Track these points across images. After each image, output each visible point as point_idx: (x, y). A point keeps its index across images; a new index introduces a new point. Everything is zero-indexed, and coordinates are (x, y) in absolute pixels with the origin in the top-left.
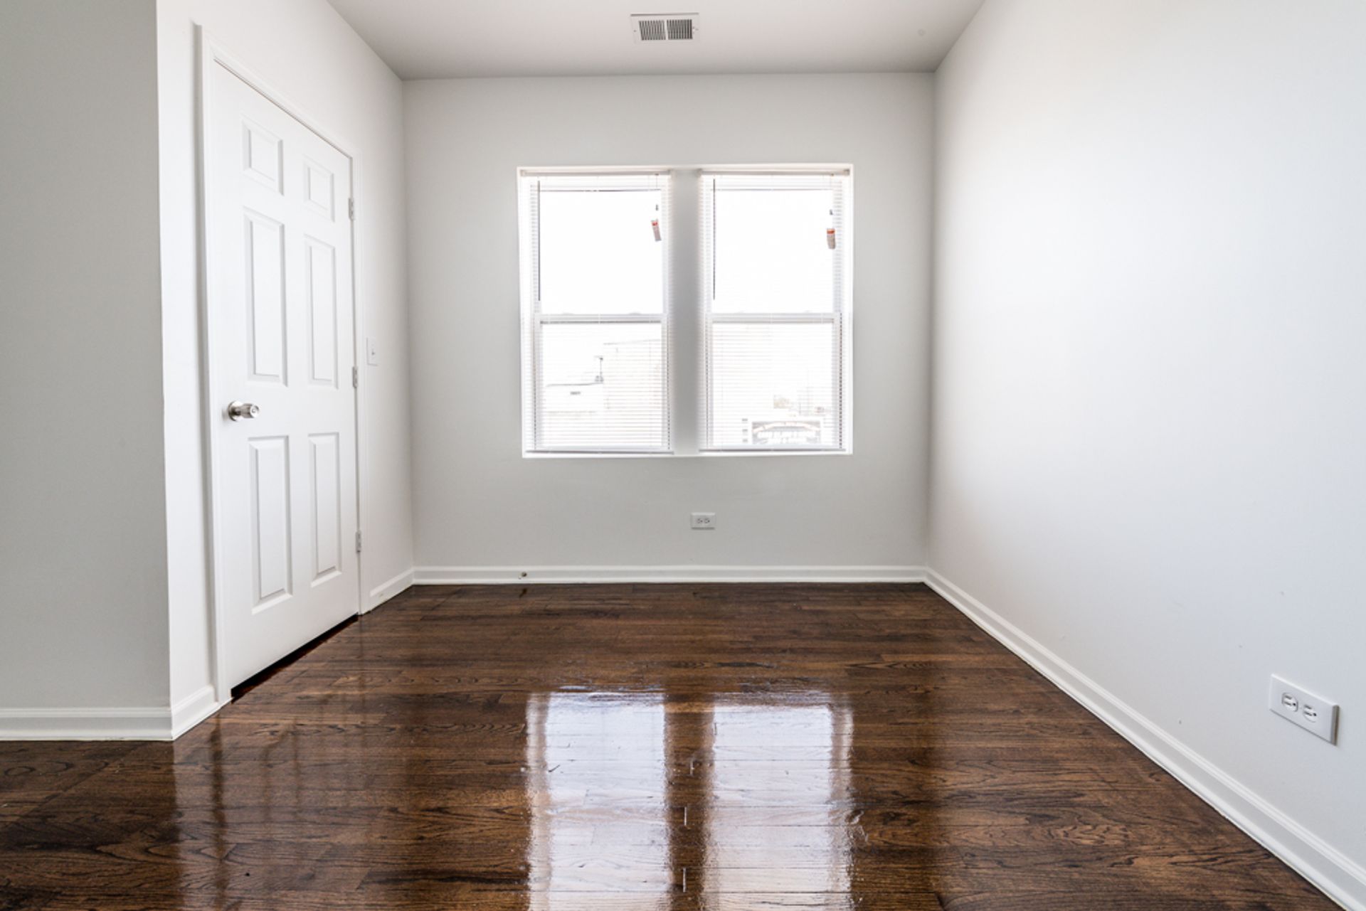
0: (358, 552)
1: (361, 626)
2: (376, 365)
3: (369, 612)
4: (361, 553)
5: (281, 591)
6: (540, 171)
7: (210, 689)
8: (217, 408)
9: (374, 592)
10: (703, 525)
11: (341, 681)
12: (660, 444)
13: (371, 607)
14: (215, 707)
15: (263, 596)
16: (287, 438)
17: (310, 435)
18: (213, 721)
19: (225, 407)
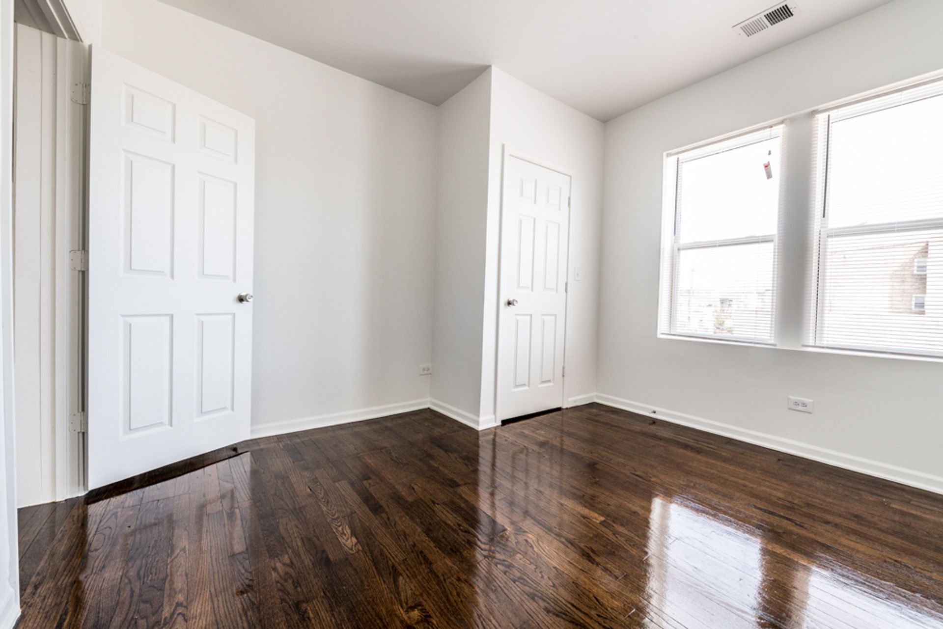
0: (563, 376)
1: (563, 414)
2: (579, 281)
3: (567, 409)
4: (565, 377)
5: (525, 385)
6: (680, 150)
7: (493, 417)
8: (503, 301)
9: (570, 399)
10: (800, 408)
11: (538, 432)
12: (769, 338)
13: (569, 406)
14: (495, 425)
15: (517, 384)
16: (531, 316)
17: (542, 315)
18: (494, 430)
19: (506, 301)
